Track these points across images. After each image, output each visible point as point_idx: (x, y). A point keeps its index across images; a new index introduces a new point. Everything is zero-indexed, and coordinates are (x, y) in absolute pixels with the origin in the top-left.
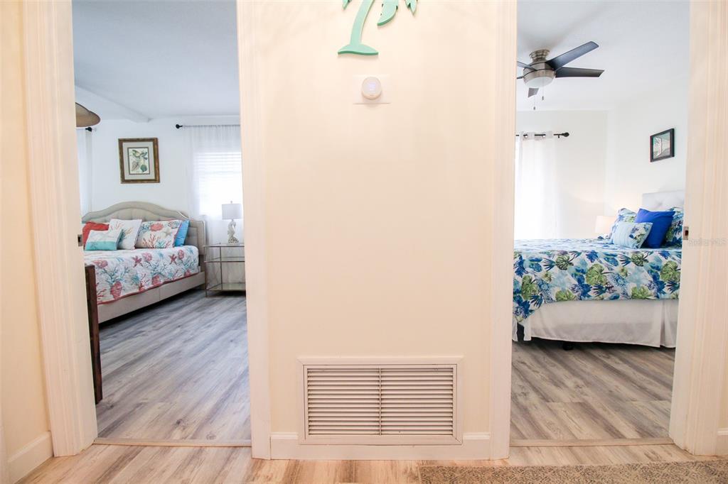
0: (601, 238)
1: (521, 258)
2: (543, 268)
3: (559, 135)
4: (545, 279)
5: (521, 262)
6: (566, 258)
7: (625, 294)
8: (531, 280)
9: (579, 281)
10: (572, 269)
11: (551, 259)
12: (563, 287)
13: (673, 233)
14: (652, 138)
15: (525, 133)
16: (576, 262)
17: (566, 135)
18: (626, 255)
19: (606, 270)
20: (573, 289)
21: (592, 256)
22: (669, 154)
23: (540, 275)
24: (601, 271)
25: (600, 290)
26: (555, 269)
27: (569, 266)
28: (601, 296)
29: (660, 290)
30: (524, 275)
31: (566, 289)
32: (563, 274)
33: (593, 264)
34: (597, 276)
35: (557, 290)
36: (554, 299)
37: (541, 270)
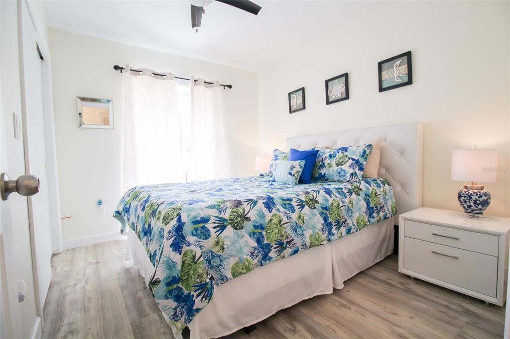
0: (262, 175)
1: (179, 220)
2: (212, 231)
3: (224, 86)
4: (216, 250)
5: (179, 228)
6: (240, 210)
7: (304, 245)
8: (194, 257)
9: (259, 241)
10: (248, 226)
11: (222, 215)
12: (240, 255)
13: (318, 169)
14: (290, 94)
15: (195, 78)
16: (253, 215)
17: (230, 87)
18: (300, 197)
19: (285, 220)
20: (252, 254)
21: (269, 203)
22: (302, 107)
23: (208, 244)
24: (280, 221)
25: (281, 246)
26: (229, 230)
27: (245, 223)
28: (282, 254)
29: (330, 232)
30: (185, 248)
31: (245, 257)
32: (239, 236)
33: (271, 214)
34: (276, 230)
35: (232, 261)
36: (229, 276)
37: (209, 236)
